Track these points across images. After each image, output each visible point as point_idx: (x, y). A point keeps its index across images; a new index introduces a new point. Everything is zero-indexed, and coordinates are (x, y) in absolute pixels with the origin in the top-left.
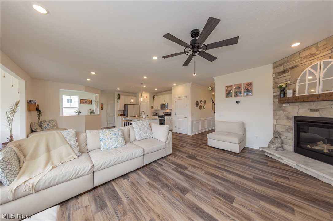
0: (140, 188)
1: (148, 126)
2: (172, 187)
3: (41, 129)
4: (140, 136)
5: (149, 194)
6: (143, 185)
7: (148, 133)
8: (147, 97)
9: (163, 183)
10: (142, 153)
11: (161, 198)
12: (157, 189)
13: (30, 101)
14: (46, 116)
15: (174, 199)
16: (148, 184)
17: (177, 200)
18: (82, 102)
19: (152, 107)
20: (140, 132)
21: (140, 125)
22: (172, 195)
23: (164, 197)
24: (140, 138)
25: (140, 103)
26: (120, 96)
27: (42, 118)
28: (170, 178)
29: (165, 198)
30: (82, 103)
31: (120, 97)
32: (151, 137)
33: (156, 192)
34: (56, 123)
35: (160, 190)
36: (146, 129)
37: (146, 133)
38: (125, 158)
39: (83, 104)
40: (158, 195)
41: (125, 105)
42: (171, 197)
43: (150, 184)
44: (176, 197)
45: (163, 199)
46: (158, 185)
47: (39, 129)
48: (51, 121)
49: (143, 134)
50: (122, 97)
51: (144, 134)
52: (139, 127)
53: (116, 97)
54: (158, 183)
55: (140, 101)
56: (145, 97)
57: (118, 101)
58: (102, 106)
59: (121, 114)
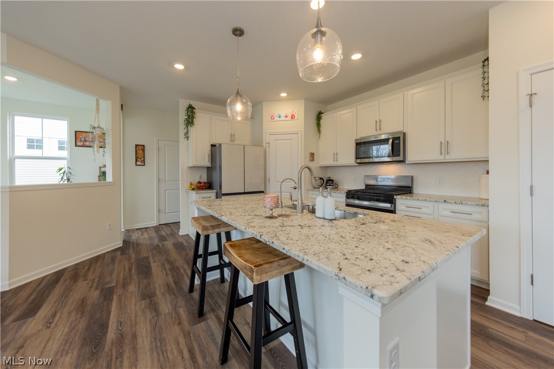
8: (293, 117)
18: (80, 139)
19: (312, 155)
25: (266, 138)
26: (193, 112)
30: (79, 144)
31: (193, 117)
41: (213, 146)
50: (201, 118)
53: (183, 116)
55: (267, 134)
56: (286, 117)
57: (187, 133)
58: (140, 152)
59: (199, 182)
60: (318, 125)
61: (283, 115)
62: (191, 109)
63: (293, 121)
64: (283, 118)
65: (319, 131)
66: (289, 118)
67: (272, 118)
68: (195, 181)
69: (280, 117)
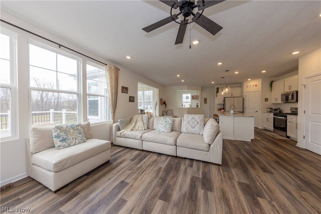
0: (153, 166)
1: (199, 120)
2: (166, 185)
3: (166, 115)
4: (187, 129)
5: (150, 173)
6: (156, 166)
7: (196, 128)
8: (256, 85)
9: (165, 177)
10: (173, 143)
11: (149, 181)
12: (157, 176)
13: (161, 99)
14: (169, 107)
15: (151, 191)
16: (159, 168)
17: (150, 194)
19: (267, 99)
20: (188, 125)
21: (191, 118)
22: (154, 188)
23: (151, 183)
24: (187, 131)
26: (218, 89)
27: (167, 109)
28: (177, 179)
29: (149, 184)
31: (218, 91)
32: (201, 134)
33: (153, 176)
34: (173, 112)
35: (156, 178)
36: (196, 123)
37: (194, 128)
38: (158, 140)
39: (194, 99)
40: (151, 178)
41: (224, 98)
42: (152, 188)
43: (160, 169)
44: (154, 191)
45: (147, 183)
46: (162, 175)
47: (165, 114)
48: (170, 110)
49: (190, 128)
51: (192, 128)
52: (188, 120)
54: (164, 174)
55: (245, 93)
56: (253, 86)
57: (217, 95)
58: (205, 100)
59: (220, 108)
60: (271, 86)
61: (252, 85)
62: (218, 88)
63: (256, 87)
64: (252, 86)
65: (271, 89)
66: (254, 86)
67: (247, 87)
68: (219, 108)
69: (250, 86)
